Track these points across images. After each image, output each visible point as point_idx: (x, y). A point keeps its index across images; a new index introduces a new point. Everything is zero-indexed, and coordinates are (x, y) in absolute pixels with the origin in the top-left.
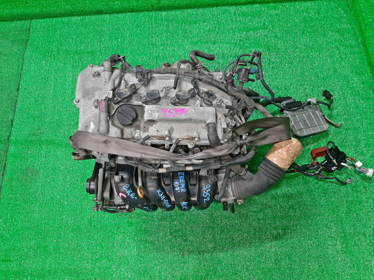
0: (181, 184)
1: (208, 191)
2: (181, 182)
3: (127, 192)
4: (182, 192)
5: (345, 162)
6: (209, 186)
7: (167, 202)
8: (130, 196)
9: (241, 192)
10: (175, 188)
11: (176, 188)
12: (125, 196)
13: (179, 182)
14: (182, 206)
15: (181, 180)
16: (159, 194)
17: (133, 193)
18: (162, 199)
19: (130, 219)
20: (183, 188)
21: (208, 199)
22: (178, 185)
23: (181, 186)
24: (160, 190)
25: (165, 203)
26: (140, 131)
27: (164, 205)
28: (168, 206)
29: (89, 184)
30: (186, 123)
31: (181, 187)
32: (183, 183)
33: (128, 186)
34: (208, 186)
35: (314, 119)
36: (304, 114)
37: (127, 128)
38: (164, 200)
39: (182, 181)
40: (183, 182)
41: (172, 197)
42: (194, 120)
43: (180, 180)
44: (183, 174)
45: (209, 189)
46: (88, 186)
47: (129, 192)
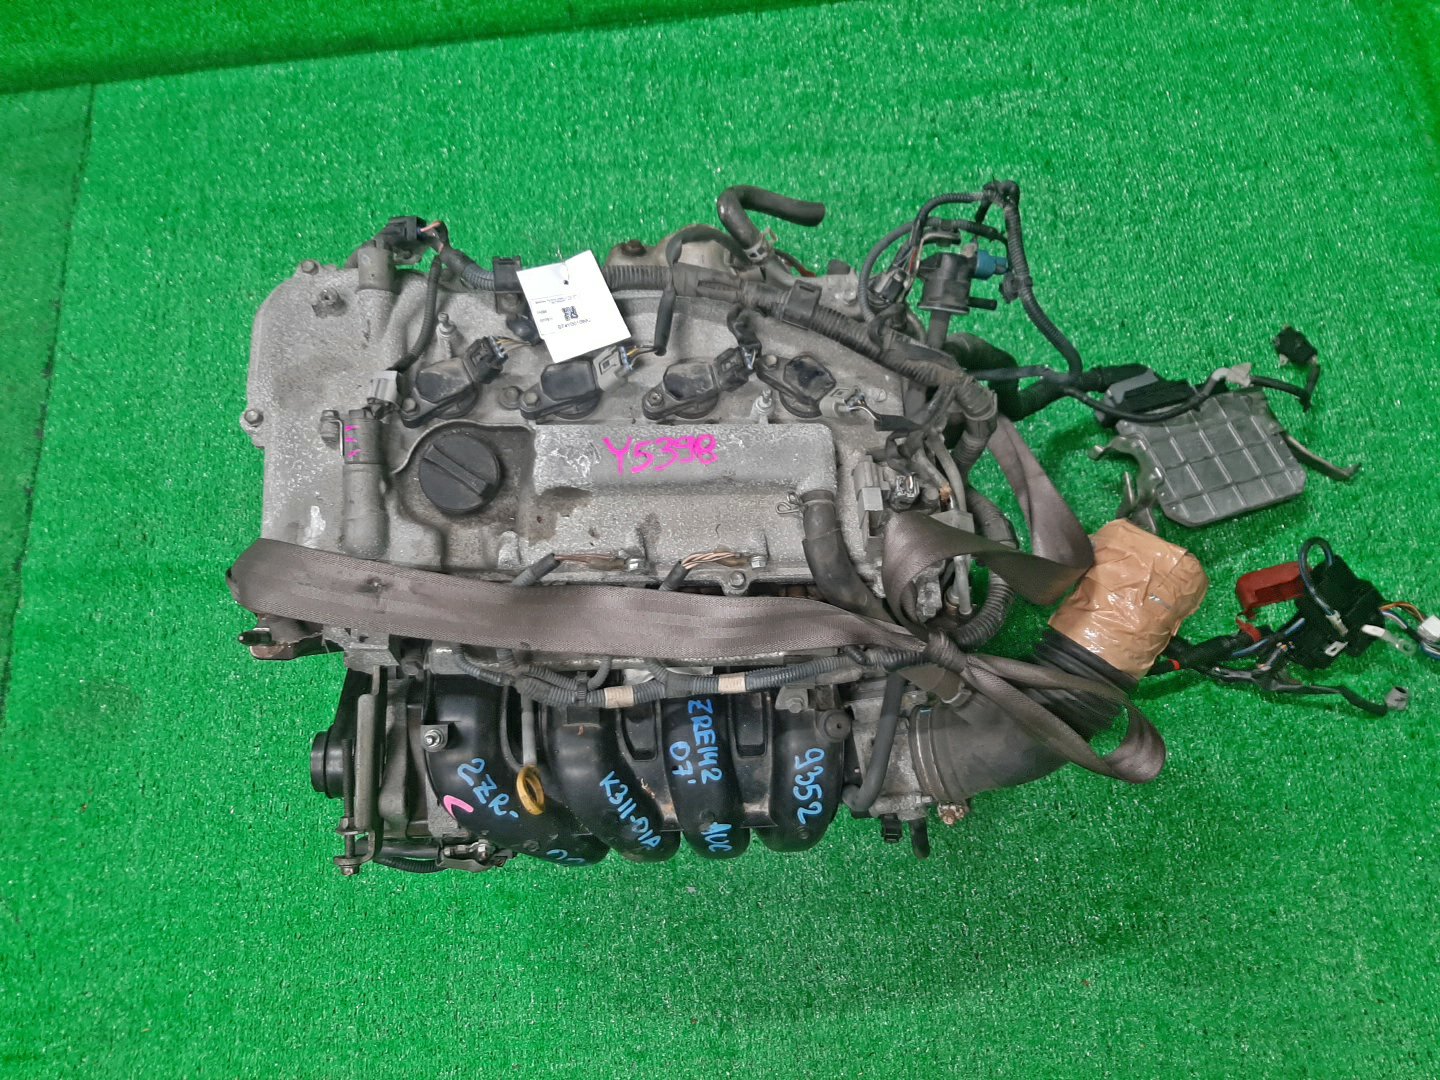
0: (700, 751)
1: (812, 775)
2: (698, 742)
3: (477, 791)
4: (704, 781)
5: (1379, 622)
6: (818, 754)
7: (642, 826)
8: (490, 805)
9: (954, 773)
10: (676, 768)
11: (680, 767)
12: (469, 809)
13: (690, 739)
14: (708, 839)
15: (701, 733)
16: (609, 794)
17: (501, 796)
18: (623, 817)
19: (508, 880)
20: (709, 768)
21: (815, 809)
22: (687, 755)
23: (701, 757)
24: (612, 778)
25: (634, 829)
26: (520, 534)
27: (630, 838)
28: (649, 842)
29: (320, 754)
30: (712, 493)
31: (701, 764)
32: (710, 745)
33: (477, 766)
34: (813, 755)
35: (1246, 452)
36: (1201, 434)
37: (464, 525)
38: (632, 818)
39: (702, 738)
40: (706, 741)
41: (666, 802)
42: (746, 482)
43: (697, 735)
44: (710, 710)
45: (816, 768)
46: (320, 764)
47: (482, 792)
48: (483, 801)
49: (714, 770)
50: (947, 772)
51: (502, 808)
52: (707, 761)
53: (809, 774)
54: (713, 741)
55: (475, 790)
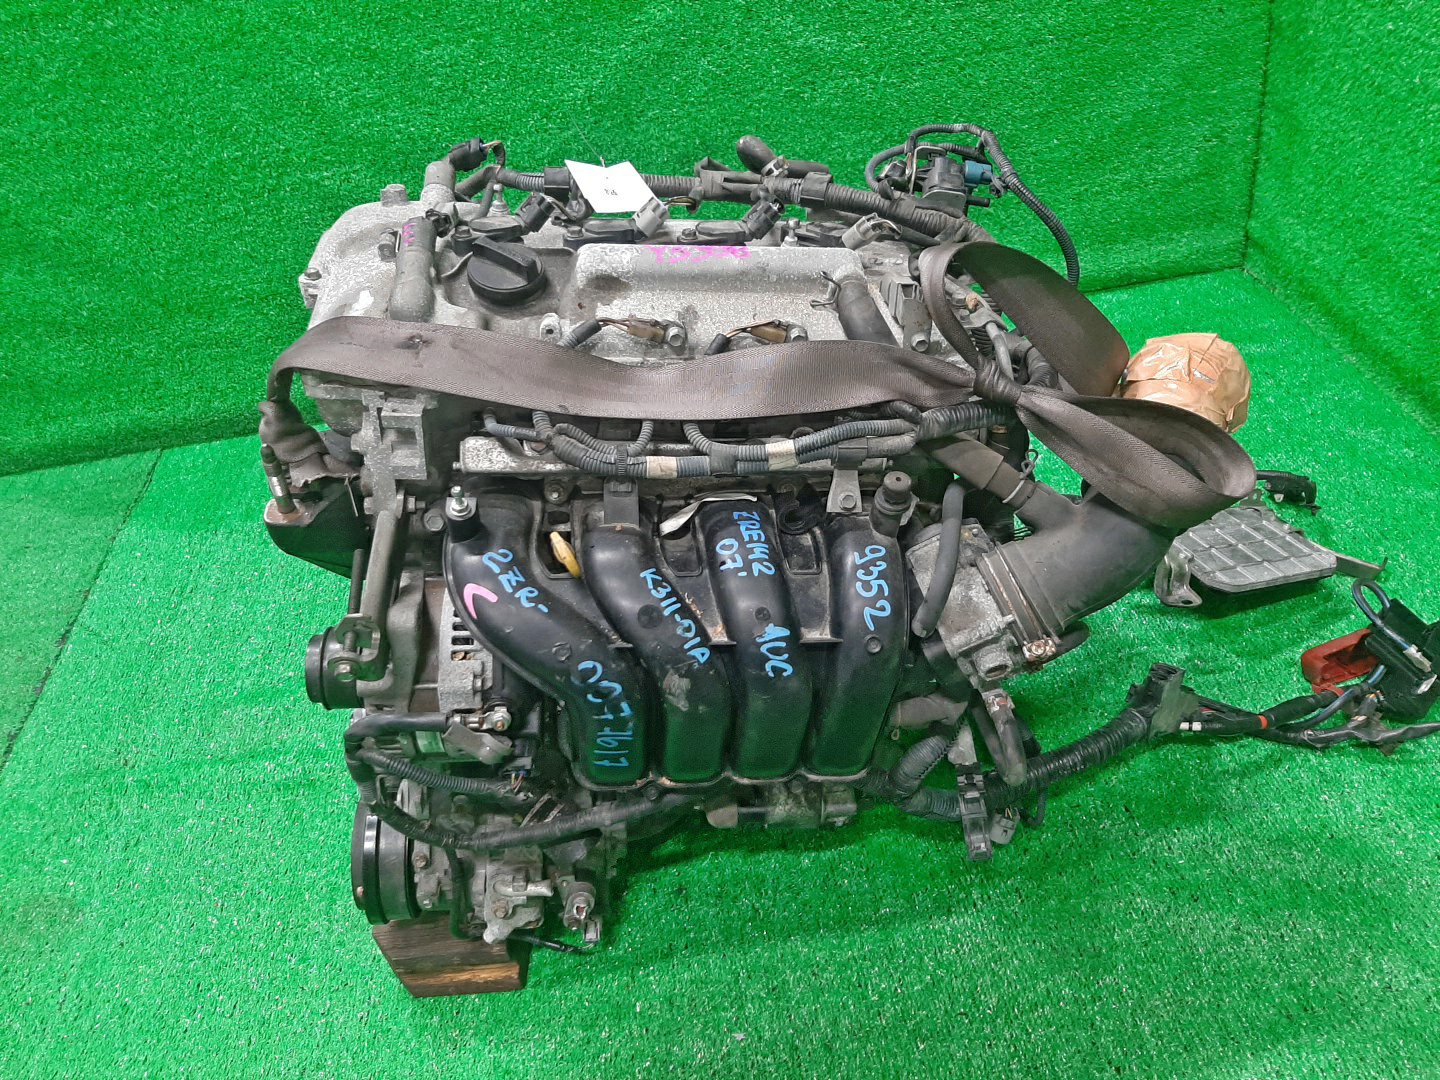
0: (748, 546)
1: (875, 570)
2: (747, 539)
3: (503, 578)
4: (756, 574)
6: (880, 551)
7: (688, 629)
8: (517, 595)
9: (1034, 577)
10: (723, 563)
11: (729, 561)
12: (493, 598)
13: (739, 537)
14: (763, 649)
15: (749, 532)
16: (650, 586)
17: (530, 589)
18: (666, 613)
20: (761, 561)
21: (883, 609)
22: (734, 549)
23: (751, 551)
24: (653, 573)
25: (679, 631)
26: (561, 314)
27: (675, 645)
28: (696, 653)
30: (747, 290)
31: (751, 557)
32: (759, 541)
33: (505, 556)
34: (873, 551)
38: (677, 617)
39: (751, 536)
40: (755, 538)
41: (715, 626)
42: (779, 277)
43: (745, 534)
44: (756, 517)
45: (878, 563)
46: (318, 658)
47: (509, 581)
48: (510, 590)
49: (765, 563)
50: (1025, 578)
51: (529, 600)
52: (757, 554)
53: (871, 568)
54: (763, 539)
55: (501, 577)
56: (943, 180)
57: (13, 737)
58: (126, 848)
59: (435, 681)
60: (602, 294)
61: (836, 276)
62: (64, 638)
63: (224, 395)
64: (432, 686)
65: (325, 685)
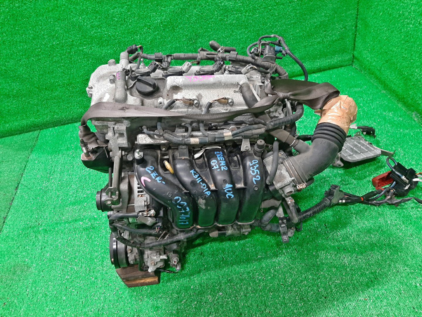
1: (255, 167)
2: (219, 160)
3: (152, 175)
4: (222, 170)
6: (256, 161)
7: (204, 186)
8: (156, 179)
9: (299, 167)
10: (213, 167)
11: (215, 166)
12: (149, 180)
13: (217, 160)
14: (225, 191)
16: (193, 175)
17: (159, 177)
18: (198, 182)
20: (223, 166)
21: (258, 178)
22: (216, 163)
23: (221, 163)
24: (194, 171)
25: (202, 187)
27: (201, 191)
28: (207, 193)
30: (216, 88)
32: (223, 160)
33: (152, 168)
34: (254, 162)
35: (362, 147)
36: (348, 144)
38: (201, 183)
39: (220, 159)
42: (225, 84)
43: (219, 158)
44: (221, 153)
45: (256, 165)
47: (154, 175)
48: (154, 178)
49: (225, 167)
50: (297, 167)
51: (160, 180)
52: (222, 164)
54: (224, 160)
56: (269, 52)
57: (5, 218)
58: (41, 249)
59: (134, 203)
60: (174, 91)
61: (241, 83)
62: (17, 188)
63: (58, 114)
64: (133, 205)
65: (102, 205)
